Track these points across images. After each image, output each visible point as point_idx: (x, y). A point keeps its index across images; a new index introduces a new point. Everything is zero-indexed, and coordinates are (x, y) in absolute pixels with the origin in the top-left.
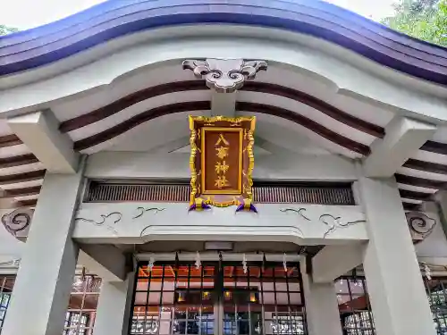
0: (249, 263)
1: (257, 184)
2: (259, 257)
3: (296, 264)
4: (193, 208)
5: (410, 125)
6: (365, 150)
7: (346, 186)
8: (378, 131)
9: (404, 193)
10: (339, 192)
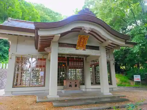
0: (75, 58)
1: (87, 46)
2: (77, 57)
3: (83, 58)
4: (76, 49)
5: (110, 41)
6: (102, 42)
7: (98, 47)
8: (105, 40)
9: (106, 49)
10: (97, 48)
